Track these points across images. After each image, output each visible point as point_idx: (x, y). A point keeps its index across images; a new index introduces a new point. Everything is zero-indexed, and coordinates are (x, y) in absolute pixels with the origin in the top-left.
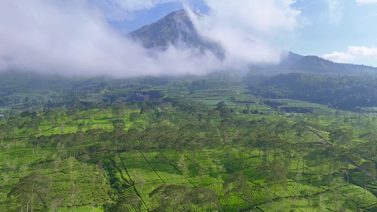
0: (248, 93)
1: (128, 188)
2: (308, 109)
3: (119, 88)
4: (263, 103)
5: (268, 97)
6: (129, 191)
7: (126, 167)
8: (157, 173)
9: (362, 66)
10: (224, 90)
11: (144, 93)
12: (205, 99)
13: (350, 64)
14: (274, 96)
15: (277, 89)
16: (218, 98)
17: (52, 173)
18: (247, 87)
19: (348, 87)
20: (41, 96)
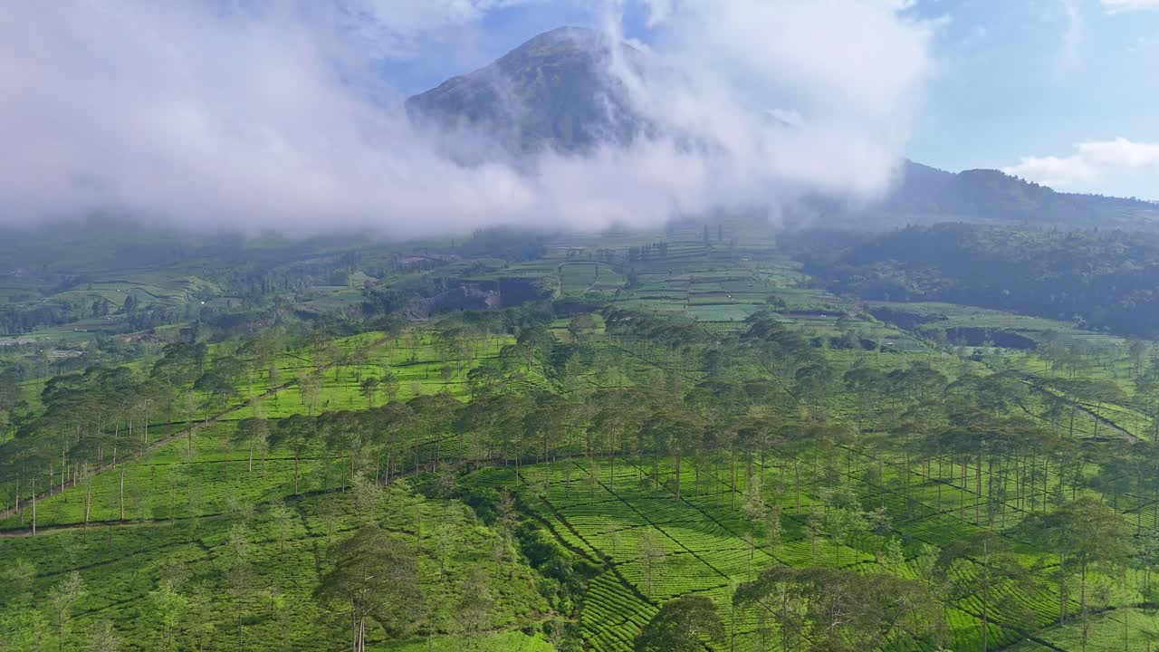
0: (810, 286)
1: (597, 577)
2: (1018, 334)
3: (401, 269)
4: (871, 317)
5: (882, 299)
6: (604, 585)
7: (558, 511)
8: (663, 532)
9: (1132, 202)
10: (733, 274)
11: (486, 286)
12: (686, 302)
13: (1091, 195)
14: (899, 294)
15: (903, 272)
16: (725, 299)
17: (349, 530)
18: (800, 265)
19: (1133, 267)
20: (166, 295)
